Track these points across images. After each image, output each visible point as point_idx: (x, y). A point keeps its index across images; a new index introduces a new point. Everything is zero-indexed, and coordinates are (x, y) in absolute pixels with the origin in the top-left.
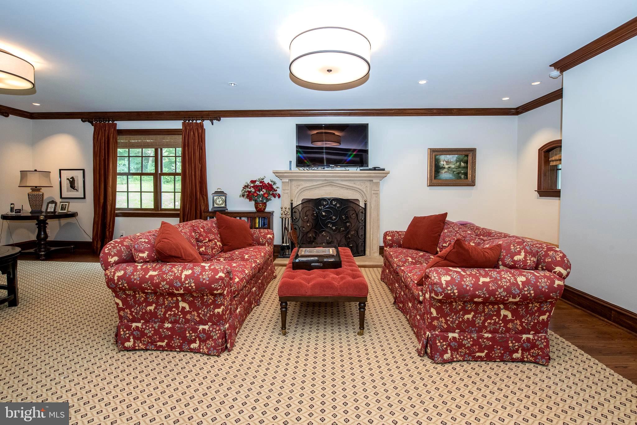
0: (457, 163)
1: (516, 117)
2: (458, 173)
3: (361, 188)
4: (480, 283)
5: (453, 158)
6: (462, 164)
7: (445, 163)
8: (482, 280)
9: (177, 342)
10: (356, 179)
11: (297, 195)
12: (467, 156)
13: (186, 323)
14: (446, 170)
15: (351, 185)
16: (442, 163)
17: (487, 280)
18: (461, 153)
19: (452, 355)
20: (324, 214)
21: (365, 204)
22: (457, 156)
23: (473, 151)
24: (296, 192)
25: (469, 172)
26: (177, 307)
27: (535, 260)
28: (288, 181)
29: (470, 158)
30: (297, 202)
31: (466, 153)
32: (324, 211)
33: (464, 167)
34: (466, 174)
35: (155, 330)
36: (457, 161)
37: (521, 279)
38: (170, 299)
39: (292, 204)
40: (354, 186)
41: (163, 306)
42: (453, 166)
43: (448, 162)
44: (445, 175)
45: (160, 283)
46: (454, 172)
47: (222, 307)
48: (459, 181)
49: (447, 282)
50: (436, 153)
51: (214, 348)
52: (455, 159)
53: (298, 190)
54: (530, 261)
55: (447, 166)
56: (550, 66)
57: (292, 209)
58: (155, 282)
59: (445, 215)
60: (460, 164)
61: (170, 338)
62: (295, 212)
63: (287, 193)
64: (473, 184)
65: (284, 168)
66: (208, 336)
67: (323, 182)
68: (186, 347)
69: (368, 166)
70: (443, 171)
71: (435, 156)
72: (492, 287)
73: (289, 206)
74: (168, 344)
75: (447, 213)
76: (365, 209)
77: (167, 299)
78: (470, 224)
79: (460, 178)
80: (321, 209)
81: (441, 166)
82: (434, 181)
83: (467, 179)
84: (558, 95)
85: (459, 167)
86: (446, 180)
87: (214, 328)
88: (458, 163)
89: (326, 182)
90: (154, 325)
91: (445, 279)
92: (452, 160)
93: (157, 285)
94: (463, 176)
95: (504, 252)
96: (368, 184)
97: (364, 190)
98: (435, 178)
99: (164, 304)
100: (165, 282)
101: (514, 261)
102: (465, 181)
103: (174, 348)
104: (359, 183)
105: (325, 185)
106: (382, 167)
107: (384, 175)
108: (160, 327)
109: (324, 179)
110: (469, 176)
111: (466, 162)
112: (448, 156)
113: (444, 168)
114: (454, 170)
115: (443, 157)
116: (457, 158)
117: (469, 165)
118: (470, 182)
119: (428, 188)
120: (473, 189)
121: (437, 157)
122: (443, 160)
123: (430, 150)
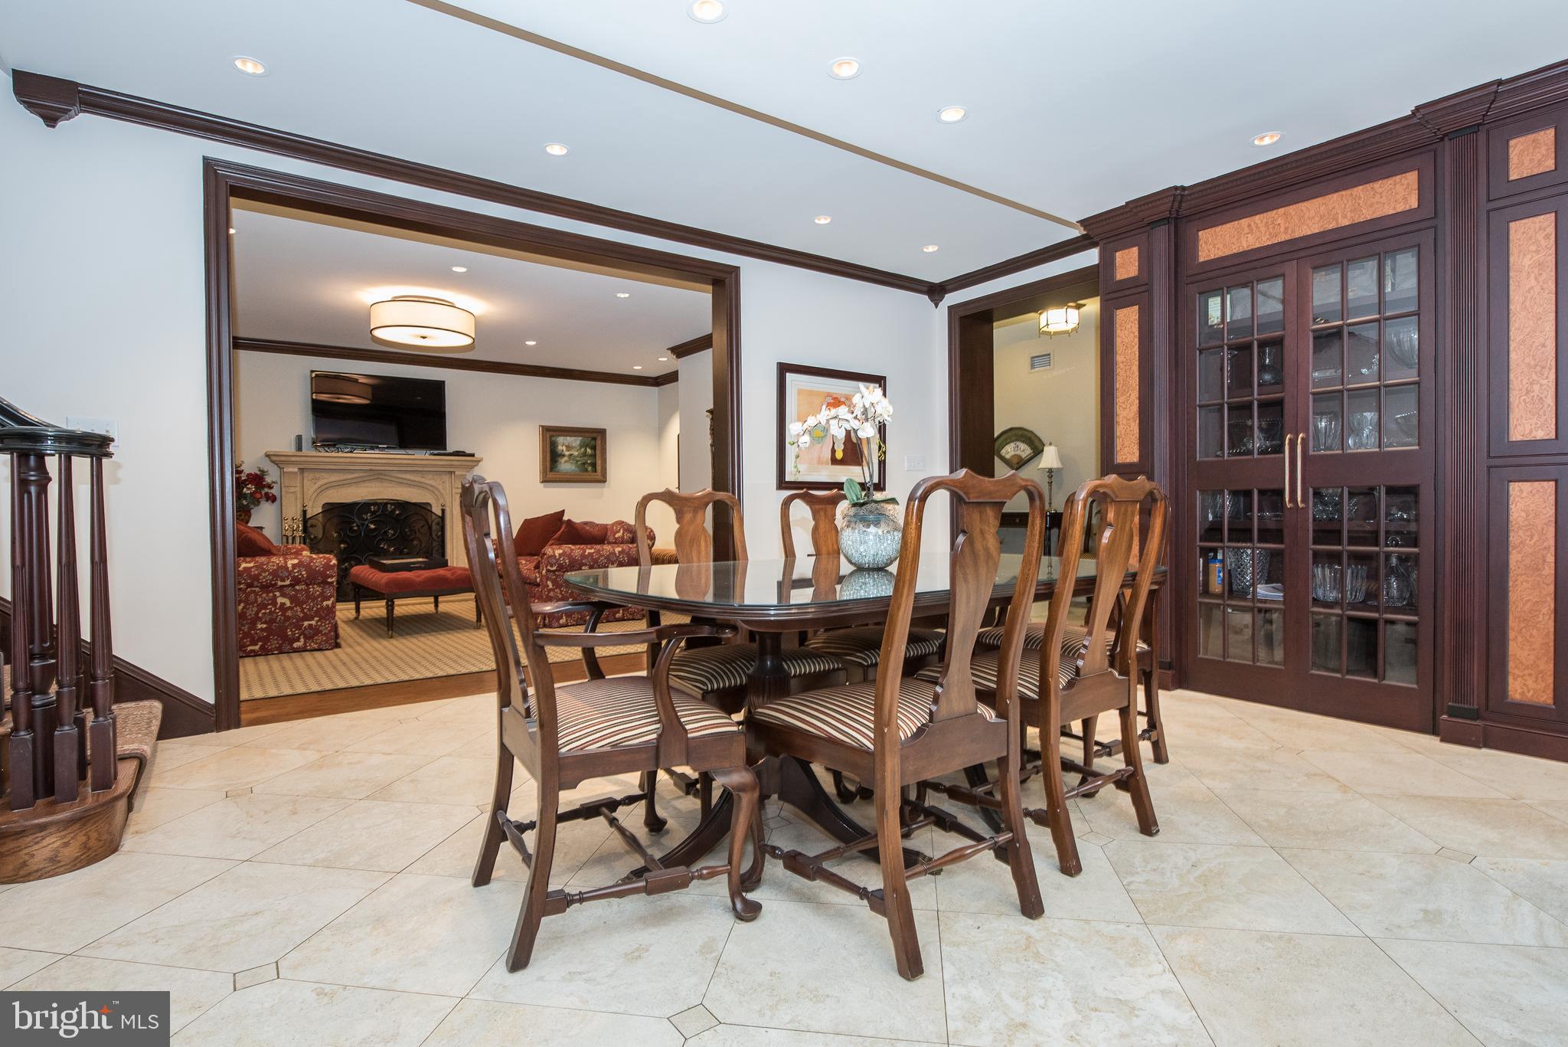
0: (581, 448)
1: (655, 389)
2: (584, 464)
3: (434, 484)
4: (586, 553)
5: (575, 441)
6: (589, 450)
7: (564, 448)
8: (588, 551)
9: (274, 643)
10: (426, 469)
11: (314, 496)
12: (595, 439)
13: (285, 621)
14: (566, 458)
15: (417, 479)
16: (560, 448)
17: (593, 551)
18: (587, 435)
19: (567, 621)
20: (372, 526)
21: (443, 511)
22: (580, 438)
23: (602, 433)
24: (312, 490)
25: (599, 462)
26: (274, 603)
27: (631, 536)
28: (296, 470)
29: (599, 442)
30: (315, 509)
31: (594, 435)
32: (372, 523)
33: (591, 455)
34: (594, 465)
35: (244, 633)
36: (581, 446)
37: (618, 549)
38: (264, 595)
39: (305, 512)
40: (423, 480)
41: (255, 605)
42: (576, 453)
43: (569, 448)
44: (565, 466)
45: (260, 574)
46: (577, 461)
47: (332, 599)
48: (586, 476)
49: (560, 554)
50: (551, 433)
51: (326, 642)
52: (578, 442)
53: (316, 486)
54: (627, 536)
55: (567, 453)
56: (668, 349)
57: (305, 520)
58: (253, 573)
59: (562, 513)
60: (586, 450)
61: (266, 640)
62: (312, 526)
63: (294, 493)
64: (603, 480)
65: (286, 446)
66: (316, 631)
67: (365, 474)
68: (287, 648)
69: (445, 449)
70: (563, 460)
71: (551, 437)
72: (595, 556)
73: (299, 515)
74: (262, 648)
75: (564, 510)
76: (443, 518)
77: (260, 596)
78: (591, 522)
79: (587, 471)
80: (367, 519)
81: (560, 452)
82: (550, 475)
83: (596, 471)
84: (672, 377)
85: (585, 454)
86: (566, 474)
87: (322, 623)
88: (583, 449)
89: (371, 473)
90: (243, 628)
91: (558, 552)
92: (574, 445)
93: (256, 578)
94: (590, 468)
95: (609, 533)
96: (446, 478)
97: (440, 488)
98: (552, 469)
99: (256, 601)
100: (267, 573)
101: (616, 539)
102: (593, 476)
103: (271, 650)
104: (430, 476)
105: (367, 478)
106: (468, 451)
107: (471, 464)
108: (250, 629)
109: (369, 468)
110: (599, 468)
111: (594, 448)
112: (568, 438)
113: (564, 456)
114: (578, 459)
115: (560, 440)
116: (581, 441)
117: (598, 452)
118: (600, 477)
119: (542, 485)
120: (604, 487)
121: (553, 439)
122: (563, 443)
123: (542, 426)
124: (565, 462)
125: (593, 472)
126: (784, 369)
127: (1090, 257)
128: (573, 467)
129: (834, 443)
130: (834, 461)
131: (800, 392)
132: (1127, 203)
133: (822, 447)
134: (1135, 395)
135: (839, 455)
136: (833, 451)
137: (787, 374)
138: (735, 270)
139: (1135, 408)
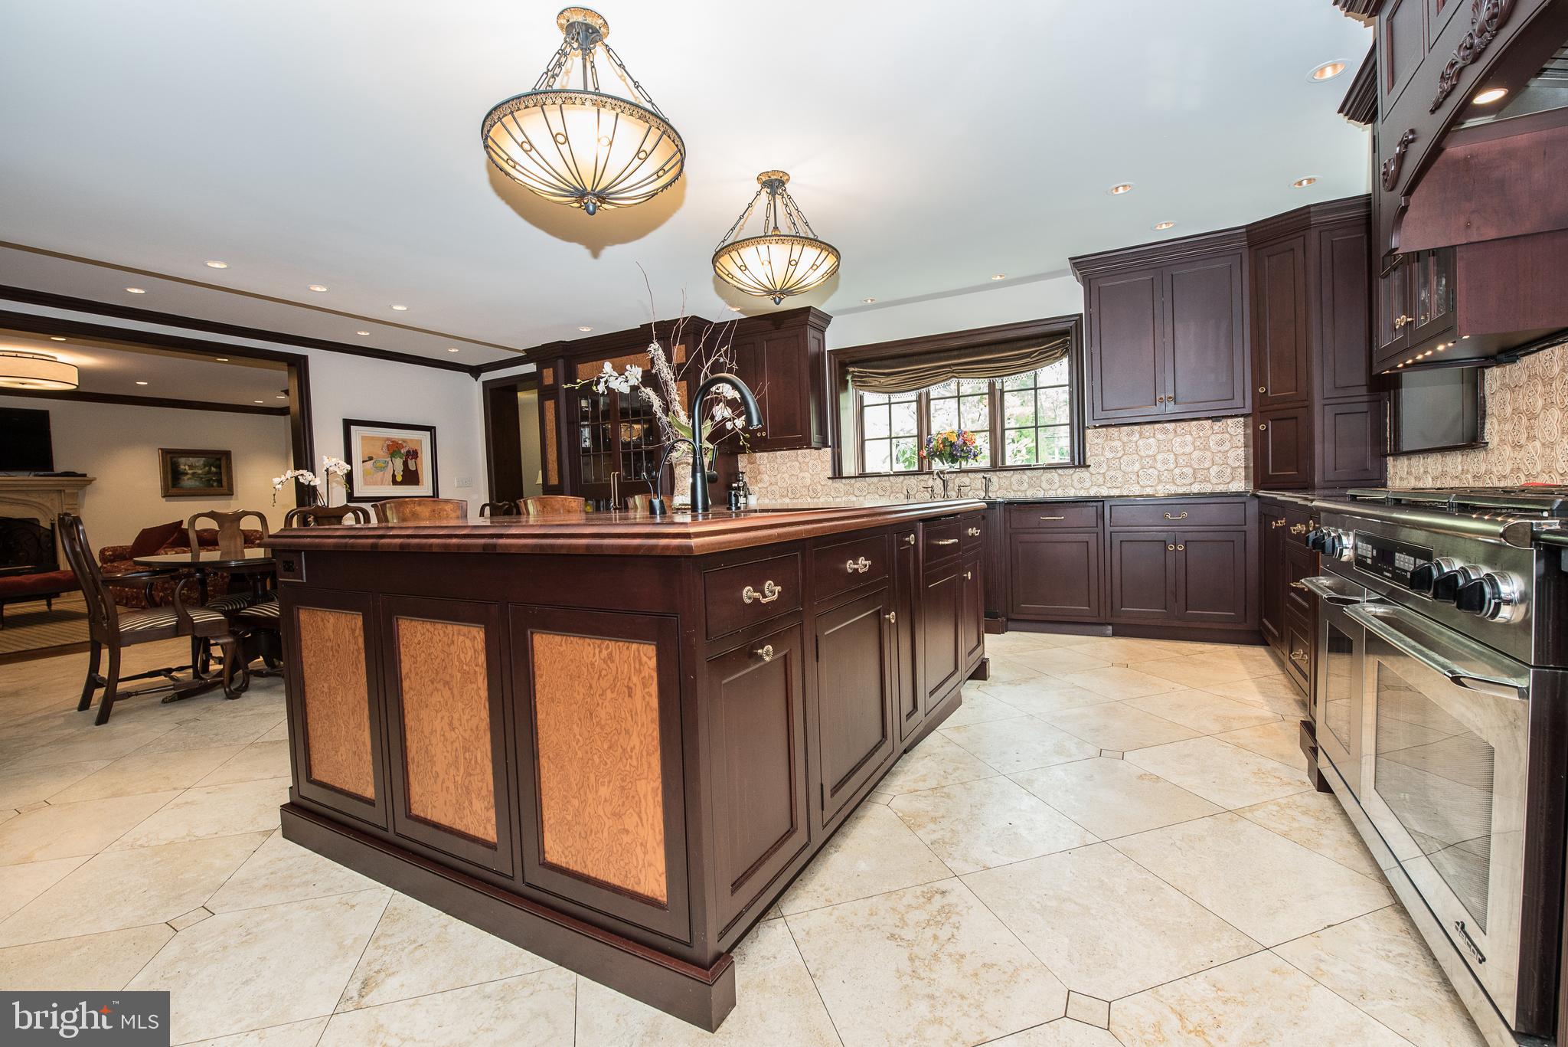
0: (205, 467)
2: (209, 480)
3: (41, 500)
5: (199, 462)
6: (213, 469)
7: (187, 468)
10: (32, 488)
12: (220, 459)
14: (189, 476)
16: (182, 467)
18: (211, 456)
21: (53, 526)
22: (204, 459)
23: (227, 454)
25: (225, 479)
29: (223, 463)
31: (218, 457)
33: (216, 473)
34: (220, 482)
36: (205, 466)
42: (200, 472)
43: (191, 467)
44: (187, 482)
46: (202, 478)
48: (210, 491)
50: (172, 455)
52: (202, 463)
55: (190, 472)
56: (282, 391)
59: (181, 523)
60: (210, 469)
64: (230, 493)
69: (53, 470)
70: (186, 478)
71: (171, 458)
75: (182, 521)
76: (53, 532)
79: (212, 486)
81: (182, 471)
82: (172, 491)
83: (222, 486)
85: (209, 472)
86: (190, 489)
88: (207, 468)
92: (197, 465)
94: (215, 484)
96: (55, 496)
97: (49, 503)
98: (174, 486)
102: (220, 491)
104: (37, 494)
106: (79, 472)
110: (225, 483)
111: (219, 467)
112: (191, 459)
113: (187, 474)
114: (202, 476)
115: (182, 460)
116: (204, 461)
117: (223, 470)
118: (226, 491)
119: (164, 499)
120: (231, 499)
121: (175, 459)
122: (184, 464)
123: (162, 449)
124: (188, 479)
125: (218, 487)
126: (348, 424)
127: (531, 368)
128: (198, 484)
129: (394, 471)
130: (395, 482)
131: (364, 438)
132: (543, 345)
133: (384, 473)
134: (555, 448)
135: (399, 478)
136: (394, 476)
137: (352, 427)
138: (305, 358)
139: (555, 455)
